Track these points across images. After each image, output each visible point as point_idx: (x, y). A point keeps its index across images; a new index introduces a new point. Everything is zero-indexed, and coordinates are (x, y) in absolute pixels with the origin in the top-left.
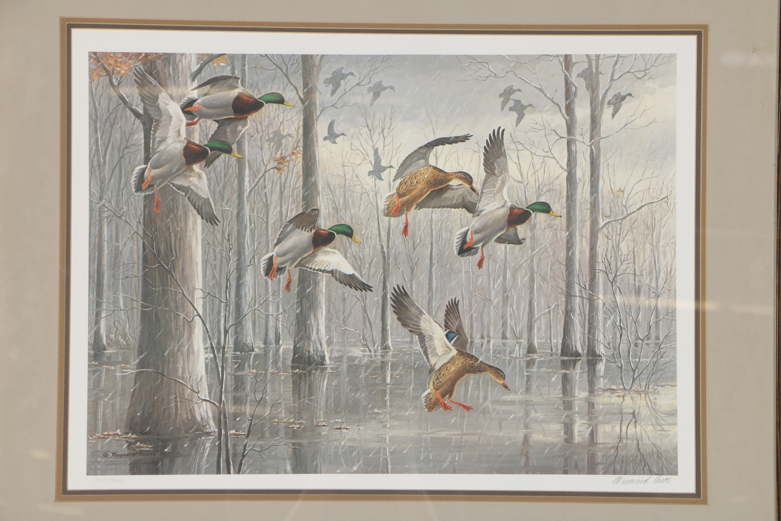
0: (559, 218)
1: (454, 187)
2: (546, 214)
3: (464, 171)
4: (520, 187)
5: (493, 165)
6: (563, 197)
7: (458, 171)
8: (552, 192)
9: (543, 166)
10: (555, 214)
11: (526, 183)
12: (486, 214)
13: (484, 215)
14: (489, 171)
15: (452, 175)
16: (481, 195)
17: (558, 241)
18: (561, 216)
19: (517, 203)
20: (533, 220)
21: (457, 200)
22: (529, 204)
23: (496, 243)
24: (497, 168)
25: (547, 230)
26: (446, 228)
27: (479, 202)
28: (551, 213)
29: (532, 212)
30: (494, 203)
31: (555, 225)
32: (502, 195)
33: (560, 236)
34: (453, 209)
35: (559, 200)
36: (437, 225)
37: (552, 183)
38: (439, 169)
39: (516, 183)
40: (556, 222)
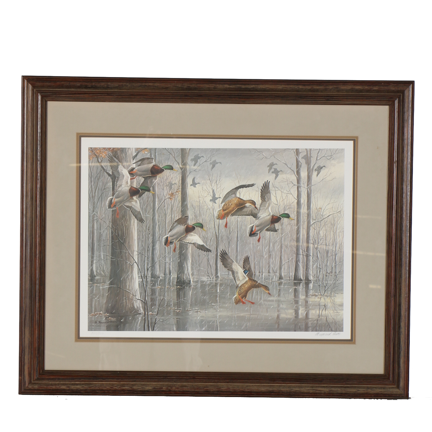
0: (293, 220)
1: (247, 207)
2: (288, 219)
3: (252, 200)
4: (276, 207)
5: (265, 197)
6: (295, 211)
7: (249, 199)
8: (290, 209)
9: (287, 197)
10: (292, 218)
11: (279, 205)
12: (262, 218)
13: (261, 219)
14: (263, 200)
15: (247, 201)
16: (259, 210)
17: (293, 230)
18: (294, 220)
19: (275, 214)
20: (282, 221)
21: (249, 212)
22: (280, 214)
23: (266, 231)
24: (266, 198)
25: (288, 225)
26: (244, 224)
27: (259, 213)
28: (290, 218)
29: (281, 218)
30: (265, 214)
31: (291, 223)
32: (269, 210)
33: (294, 228)
34: (247, 216)
35: (294, 212)
36: (240, 223)
37: (291, 205)
38: (241, 199)
39: (275, 205)
40: (292, 222)
